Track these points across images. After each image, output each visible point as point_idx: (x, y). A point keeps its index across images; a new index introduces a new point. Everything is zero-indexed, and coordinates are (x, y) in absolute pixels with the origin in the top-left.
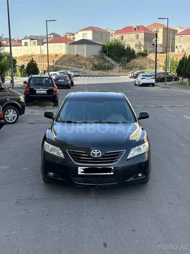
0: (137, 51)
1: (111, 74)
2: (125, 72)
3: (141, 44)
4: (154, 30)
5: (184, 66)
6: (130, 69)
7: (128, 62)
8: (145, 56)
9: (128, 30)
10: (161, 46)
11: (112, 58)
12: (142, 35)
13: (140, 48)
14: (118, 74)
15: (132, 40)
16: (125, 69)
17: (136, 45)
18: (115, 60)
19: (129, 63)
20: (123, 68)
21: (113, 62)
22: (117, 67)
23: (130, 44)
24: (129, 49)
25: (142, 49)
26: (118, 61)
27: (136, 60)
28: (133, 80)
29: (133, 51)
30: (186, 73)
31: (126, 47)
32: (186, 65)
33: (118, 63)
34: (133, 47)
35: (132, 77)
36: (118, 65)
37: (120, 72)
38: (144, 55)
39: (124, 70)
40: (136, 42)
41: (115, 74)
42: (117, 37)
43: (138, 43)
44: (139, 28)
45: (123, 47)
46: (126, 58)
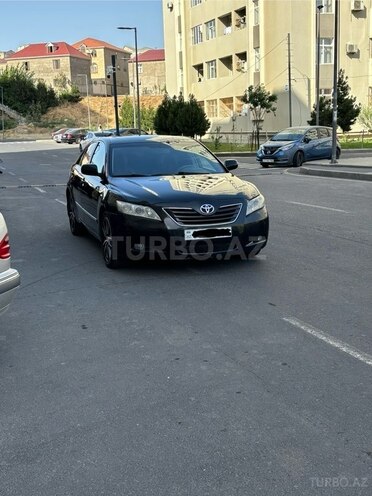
0: (58, 92)
1: (12, 136)
2: (41, 132)
3: (65, 79)
4: (87, 51)
5: (171, 115)
6: (51, 126)
7: (43, 113)
8: (76, 102)
9: (36, 50)
10: (103, 83)
11: (10, 106)
12: (65, 61)
13: (64, 86)
14: (26, 136)
15: (47, 71)
16: (40, 127)
17: (56, 80)
18: (15, 109)
19: (45, 116)
20: (36, 125)
21: (13, 114)
22: (23, 124)
23: (44, 78)
24: (42, 87)
25: (69, 89)
26: (22, 111)
27: (58, 110)
28: (66, 146)
29: (52, 92)
30: (176, 128)
31: (36, 84)
32: (175, 114)
33: (24, 116)
34: (49, 83)
35: (65, 141)
36: (24, 119)
37: (30, 132)
38: (73, 99)
39: (39, 130)
40: (56, 74)
41: (21, 136)
42: (16, 64)
43: (60, 77)
44: (58, 48)
45: (31, 83)
46: (39, 106)
